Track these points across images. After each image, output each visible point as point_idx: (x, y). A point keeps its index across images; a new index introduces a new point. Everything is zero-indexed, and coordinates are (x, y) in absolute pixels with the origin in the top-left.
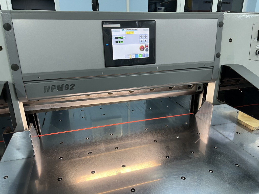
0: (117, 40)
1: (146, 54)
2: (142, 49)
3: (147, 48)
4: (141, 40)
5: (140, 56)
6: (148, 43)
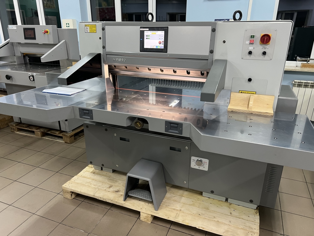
0: (147, 37)
1: (162, 46)
2: (160, 43)
3: (163, 43)
4: (159, 38)
5: (159, 47)
6: (163, 40)
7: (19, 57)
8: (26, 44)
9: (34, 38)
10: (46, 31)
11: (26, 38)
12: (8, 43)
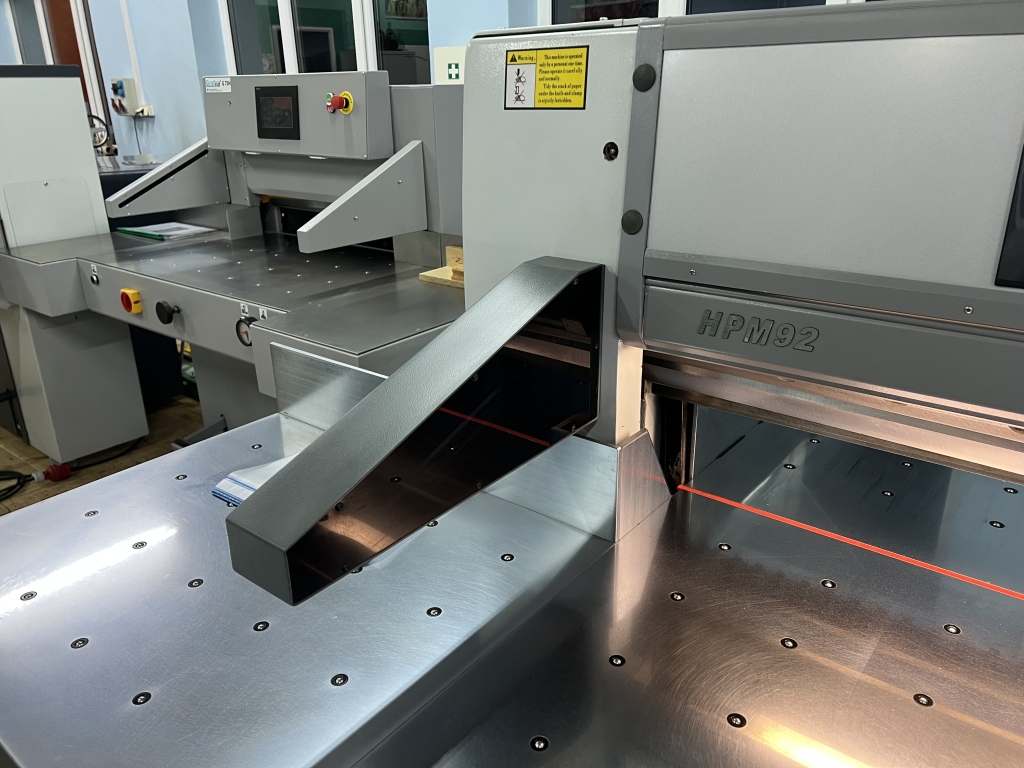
7: (242, 213)
8: (264, 156)
9: (294, 134)
10: (341, 99)
11: (263, 133)
12: (206, 152)
